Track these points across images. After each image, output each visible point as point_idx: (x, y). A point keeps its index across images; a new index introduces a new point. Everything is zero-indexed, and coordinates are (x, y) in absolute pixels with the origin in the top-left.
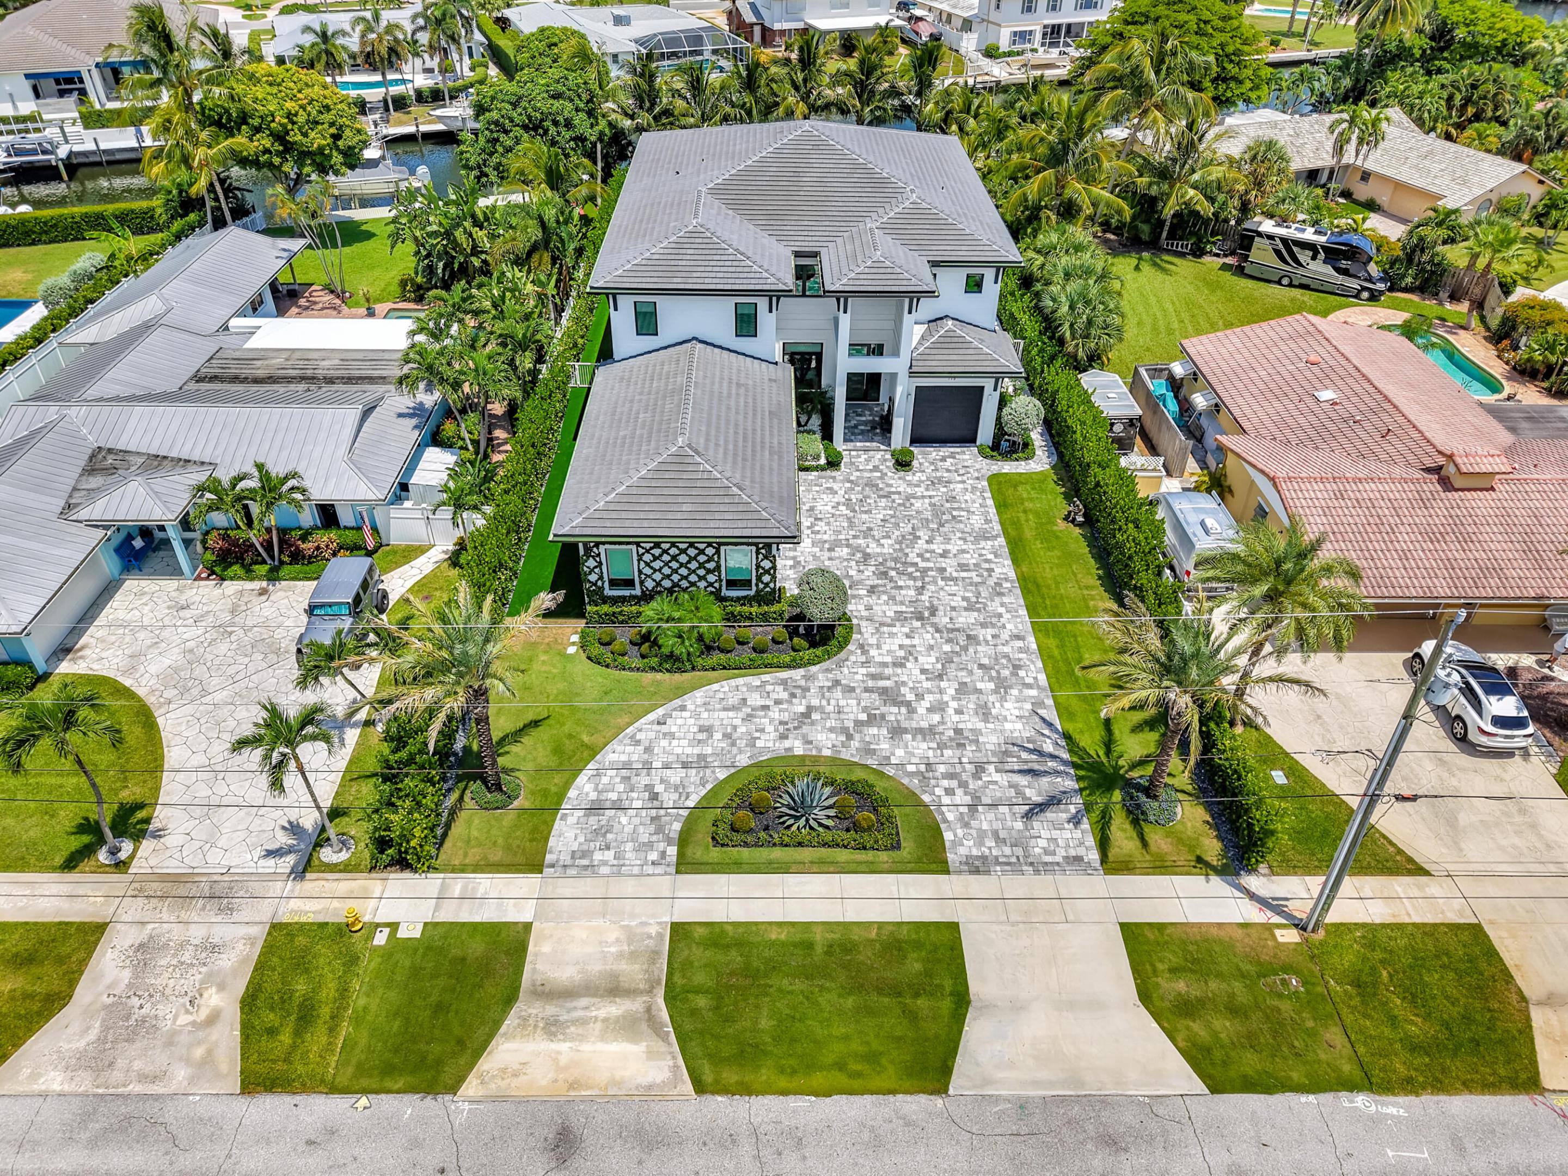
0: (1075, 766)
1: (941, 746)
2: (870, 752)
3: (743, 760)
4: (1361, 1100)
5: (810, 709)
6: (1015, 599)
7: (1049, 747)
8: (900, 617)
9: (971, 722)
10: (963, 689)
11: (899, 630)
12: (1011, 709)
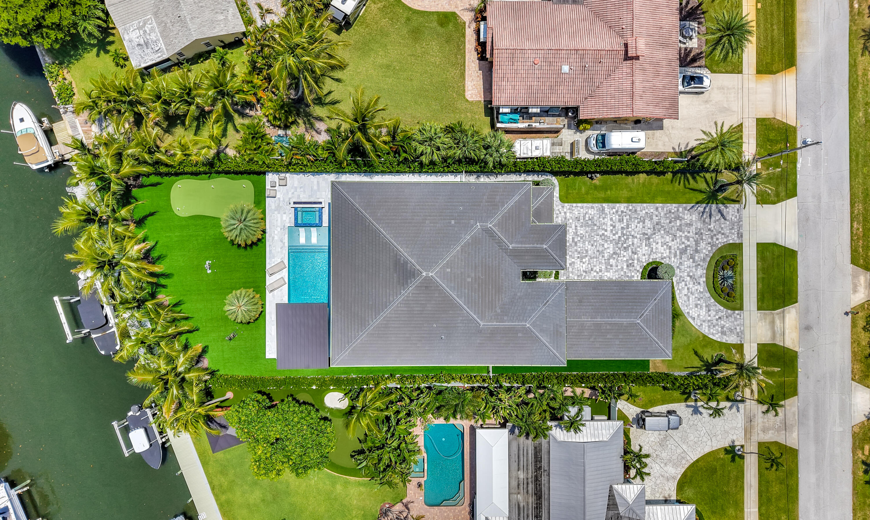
0: (708, 203)
1: (702, 239)
2: (704, 259)
3: (708, 295)
4: (799, 166)
5: (688, 276)
6: (639, 207)
7: (702, 209)
8: (649, 245)
9: (693, 229)
10: (680, 229)
11: (654, 246)
12: (687, 217)
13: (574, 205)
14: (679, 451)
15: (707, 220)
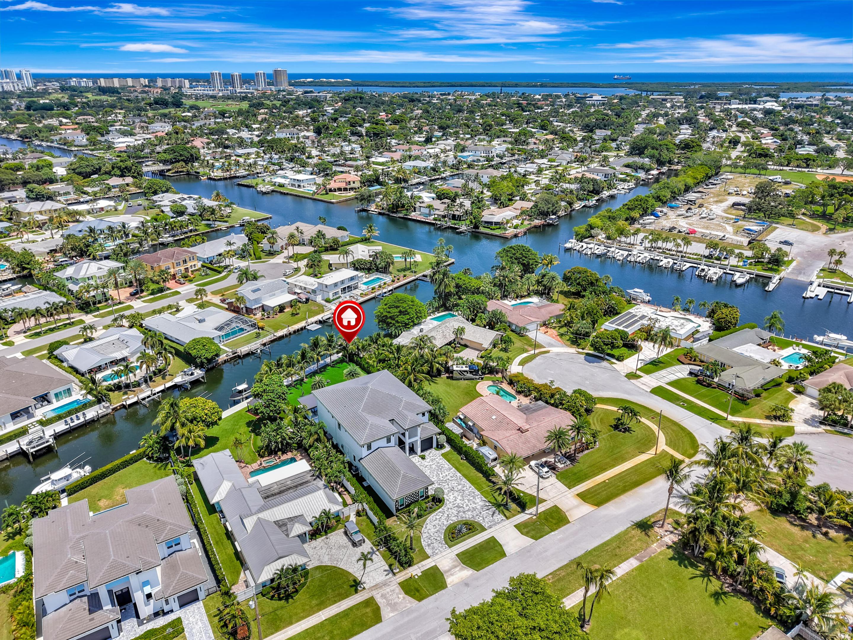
0: (493, 505)
1: (472, 511)
2: (463, 517)
3: (445, 528)
4: (553, 533)
5: (448, 515)
6: (464, 480)
7: (487, 504)
9: (474, 506)
10: (469, 500)
11: (451, 494)
12: (478, 500)
14: (341, 557)
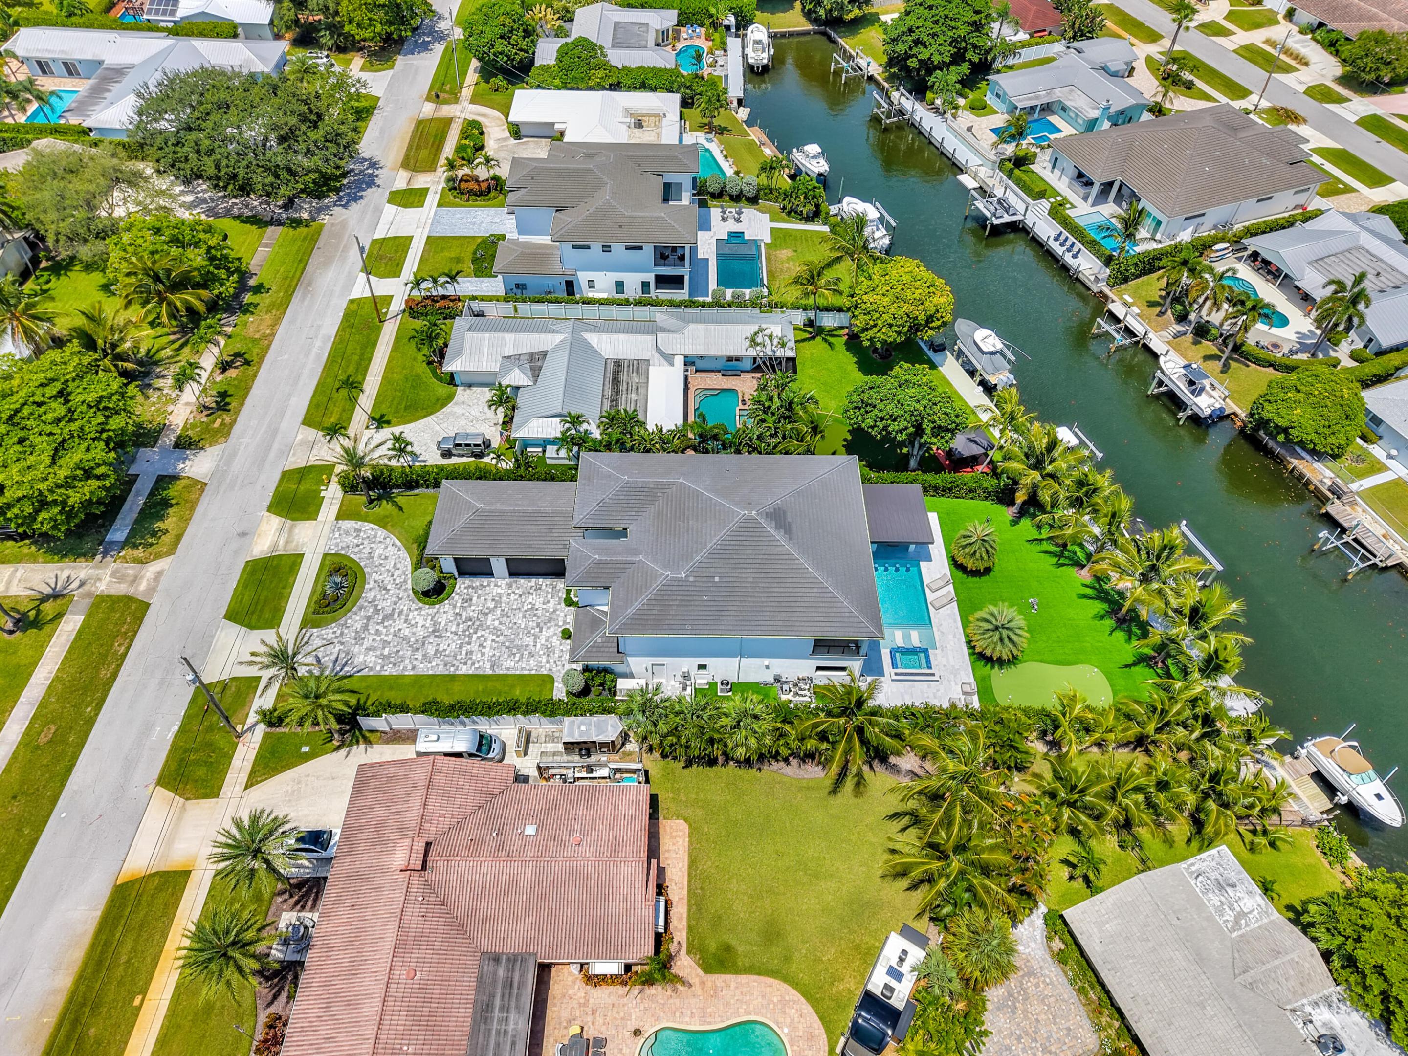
0: (335, 676)
1: (357, 632)
2: (360, 609)
3: (366, 570)
5: (388, 590)
6: (441, 670)
7: (346, 669)
8: (435, 623)
9: (366, 644)
10: (386, 643)
11: (428, 623)
12: (371, 659)
13: (533, 672)
15: (342, 655)
